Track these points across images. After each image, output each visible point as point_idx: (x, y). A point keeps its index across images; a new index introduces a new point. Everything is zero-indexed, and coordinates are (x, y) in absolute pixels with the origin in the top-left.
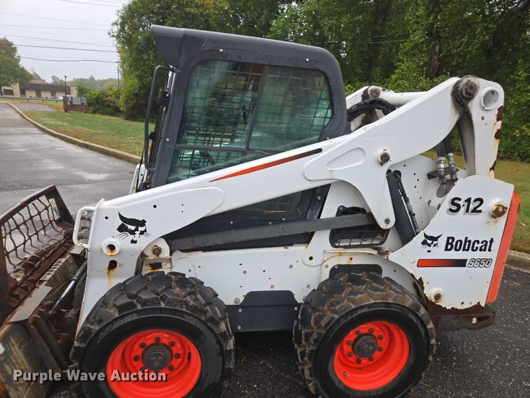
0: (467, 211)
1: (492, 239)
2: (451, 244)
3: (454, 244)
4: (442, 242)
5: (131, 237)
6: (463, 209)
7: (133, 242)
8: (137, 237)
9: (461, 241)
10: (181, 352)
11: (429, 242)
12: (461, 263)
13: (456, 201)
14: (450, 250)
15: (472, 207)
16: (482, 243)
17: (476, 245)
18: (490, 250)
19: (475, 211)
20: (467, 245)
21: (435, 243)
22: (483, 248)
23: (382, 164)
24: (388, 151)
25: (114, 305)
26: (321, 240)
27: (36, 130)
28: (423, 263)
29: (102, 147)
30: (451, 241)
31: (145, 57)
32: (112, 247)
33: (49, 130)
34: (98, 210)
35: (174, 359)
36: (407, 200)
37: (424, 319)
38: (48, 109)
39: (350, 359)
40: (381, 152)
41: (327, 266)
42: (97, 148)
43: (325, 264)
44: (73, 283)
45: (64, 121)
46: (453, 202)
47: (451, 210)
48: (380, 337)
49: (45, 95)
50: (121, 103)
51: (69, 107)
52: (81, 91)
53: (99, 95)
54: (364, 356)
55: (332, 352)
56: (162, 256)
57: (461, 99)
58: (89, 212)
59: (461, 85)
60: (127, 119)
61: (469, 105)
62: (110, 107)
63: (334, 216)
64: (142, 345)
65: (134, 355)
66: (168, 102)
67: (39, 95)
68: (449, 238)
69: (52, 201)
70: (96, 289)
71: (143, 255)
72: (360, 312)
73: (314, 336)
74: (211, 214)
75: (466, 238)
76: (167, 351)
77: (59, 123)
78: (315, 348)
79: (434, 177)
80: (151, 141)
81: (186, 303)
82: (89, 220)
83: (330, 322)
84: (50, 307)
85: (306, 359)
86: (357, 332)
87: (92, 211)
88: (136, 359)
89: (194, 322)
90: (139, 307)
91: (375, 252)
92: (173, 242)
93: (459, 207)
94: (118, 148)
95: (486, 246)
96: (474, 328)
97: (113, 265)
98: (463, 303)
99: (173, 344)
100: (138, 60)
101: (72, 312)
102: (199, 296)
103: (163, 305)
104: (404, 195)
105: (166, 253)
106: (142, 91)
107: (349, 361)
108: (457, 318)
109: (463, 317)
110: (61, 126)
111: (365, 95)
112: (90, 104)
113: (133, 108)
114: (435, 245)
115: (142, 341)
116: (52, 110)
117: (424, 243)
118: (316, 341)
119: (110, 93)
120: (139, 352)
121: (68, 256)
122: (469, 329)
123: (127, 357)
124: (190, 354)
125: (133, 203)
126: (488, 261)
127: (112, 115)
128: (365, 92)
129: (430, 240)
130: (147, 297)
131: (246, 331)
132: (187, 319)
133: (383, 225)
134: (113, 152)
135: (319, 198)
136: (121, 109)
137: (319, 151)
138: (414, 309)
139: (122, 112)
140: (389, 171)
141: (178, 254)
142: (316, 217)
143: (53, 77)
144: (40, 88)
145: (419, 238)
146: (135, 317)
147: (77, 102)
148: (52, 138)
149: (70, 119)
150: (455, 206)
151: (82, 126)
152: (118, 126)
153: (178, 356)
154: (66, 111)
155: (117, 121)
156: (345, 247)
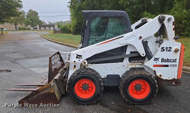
0: (167, 51)
1: (176, 59)
2: (163, 60)
3: (164, 60)
4: (160, 60)
5: (79, 59)
6: (165, 50)
7: (79, 60)
8: (80, 59)
9: (166, 60)
10: (91, 86)
11: (156, 60)
12: (167, 66)
13: (163, 48)
14: (163, 62)
15: (168, 50)
16: (173, 60)
17: (171, 61)
18: (176, 62)
19: (169, 51)
20: (168, 60)
21: (158, 60)
22: (173, 61)
23: (140, 39)
24: (141, 36)
25: (76, 73)
26: (126, 60)
27: (46, 40)
28: (155, 66)
29: (67, 44)
30: (163, 59)
31: (79, 13)
32: (75, 62)
33: (50, 40)
34: (72, 53)
35: (89, 88)
36: (149, 48)
37: (153, 79)
38: (49, 33)
39: (134, 91)
40: (139, 36)
41: (128, 68)
42: (65, 44)
43: (128, 67)
44: (65, 74)
45: (54, 37)
46: (162, 48)
47: (162, 51)
48: (142, 85)
49: (47, 28)
50: (71, 29)
51: (55, 32)
52: (59, 26)
53: (64, 27)
54: (138, 90)
55: (128, 87)
56: (86, 64)
57: (161, 21)
58: (70, 53)
59: (160, 17)
60: (73, 34)
61: (164, 22)
62: (68, 31)
63: (129, 54)
64: (82, 84)
65: (80, 86)
66: (86, 28)
67: (45, 28)
68: (162, 59)
69: (58, 55)
70: (71, 72)
71: (81, 64)
72: (134, 77)
73: (123, 83)
74: (97, 54)
75: (168, 59)
76: (88, 86)
77: (53, 37)
78: (123, 86)
79: (157, 42)
80: (82, 37)
81: (91, 73)
82: (70, 56)
83: (127, 79)
84: (61, 77)
85: (121, 89)
86: (136, 84)
87: (71, 53)
88: (81, 87)
89: (93, 77)
90: (81, 73)
91: (141, 63)
92: (88, 61)
93: (164, 50)
94: (72, 44)
95: (174, 61)
96: (173, 85)
97: (75, 66)
98: (169, 78)
99: (89, 84)
100: (77, 14)
101: (66, 80)
102: (94, 72)
103: (86, 73)
104: (148, 47)
105: (87, 63)
106: (78, 24)
107: (134, 92)
108: (168, 82)
109: (170, 82)
110: (53, 38)
111: (142, 21)
112: (61, 30)
113: (75, 30)
114: (158, 61)
115: (82, 83)
116: (50, 33)
117: (155, 60)
118: (123, 84)
119: (68, 26)
120: (81, 85)
121: (63, 68)
122: (172, 86)
123: (79, 87)
124: (93, 87)
125: (79, 51)
126: (176, 65)
127: (68, 33)
128: (143, 20)
129: (156, 59)
130: (83, 71)
131: (107, 85)
132: (92, 77)
133: (142, 56)
134: (70, 45)
135: (125, 49)
136: (72, 31)
137: (123, 36)
138: (150, 76)
139: (72, 32)
140: (143, 41)
141: (89, 64)
142: (124, 54)
143: (49, 22)
144: (45, 26)
145: (153, 59)
146: (80, 76)
147: (57, 30)
148: (51, 42)
149: (56, 36)
150: (163, 49)
151: (60, 38)
152: (71, 37)
153: (90, 87)
154: (54, 33)
155: (70, 35)
156: (133, 62)
